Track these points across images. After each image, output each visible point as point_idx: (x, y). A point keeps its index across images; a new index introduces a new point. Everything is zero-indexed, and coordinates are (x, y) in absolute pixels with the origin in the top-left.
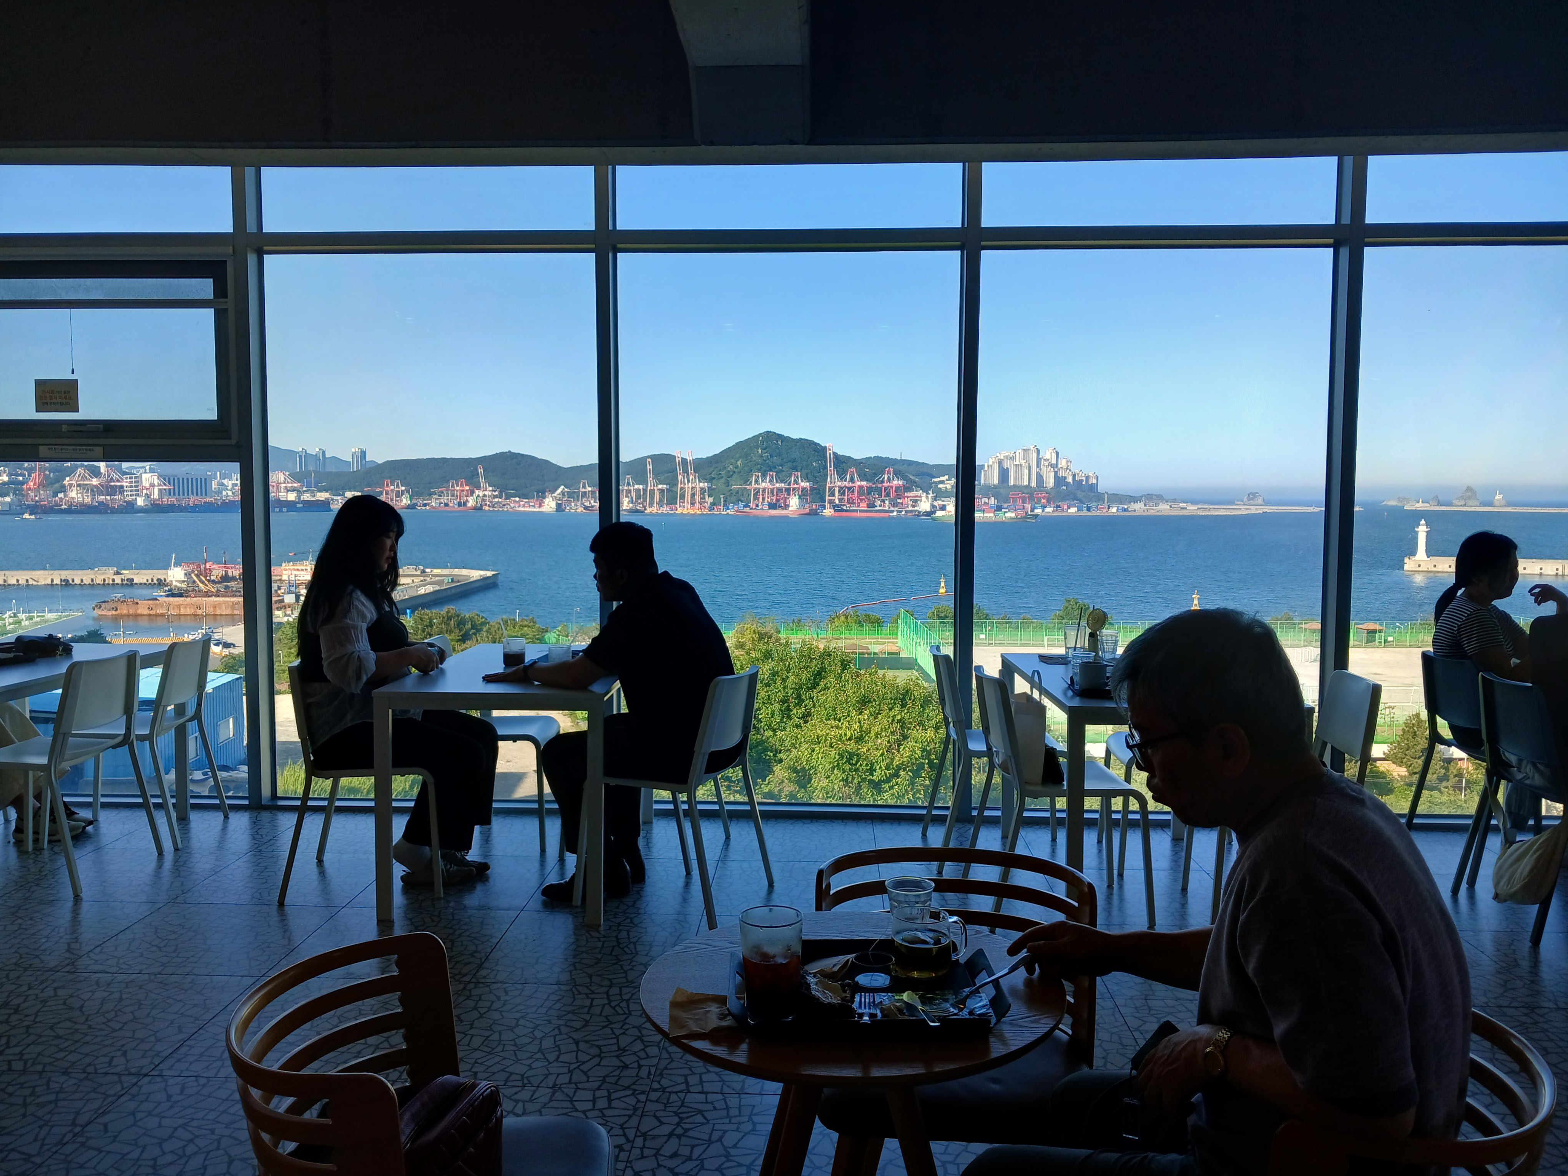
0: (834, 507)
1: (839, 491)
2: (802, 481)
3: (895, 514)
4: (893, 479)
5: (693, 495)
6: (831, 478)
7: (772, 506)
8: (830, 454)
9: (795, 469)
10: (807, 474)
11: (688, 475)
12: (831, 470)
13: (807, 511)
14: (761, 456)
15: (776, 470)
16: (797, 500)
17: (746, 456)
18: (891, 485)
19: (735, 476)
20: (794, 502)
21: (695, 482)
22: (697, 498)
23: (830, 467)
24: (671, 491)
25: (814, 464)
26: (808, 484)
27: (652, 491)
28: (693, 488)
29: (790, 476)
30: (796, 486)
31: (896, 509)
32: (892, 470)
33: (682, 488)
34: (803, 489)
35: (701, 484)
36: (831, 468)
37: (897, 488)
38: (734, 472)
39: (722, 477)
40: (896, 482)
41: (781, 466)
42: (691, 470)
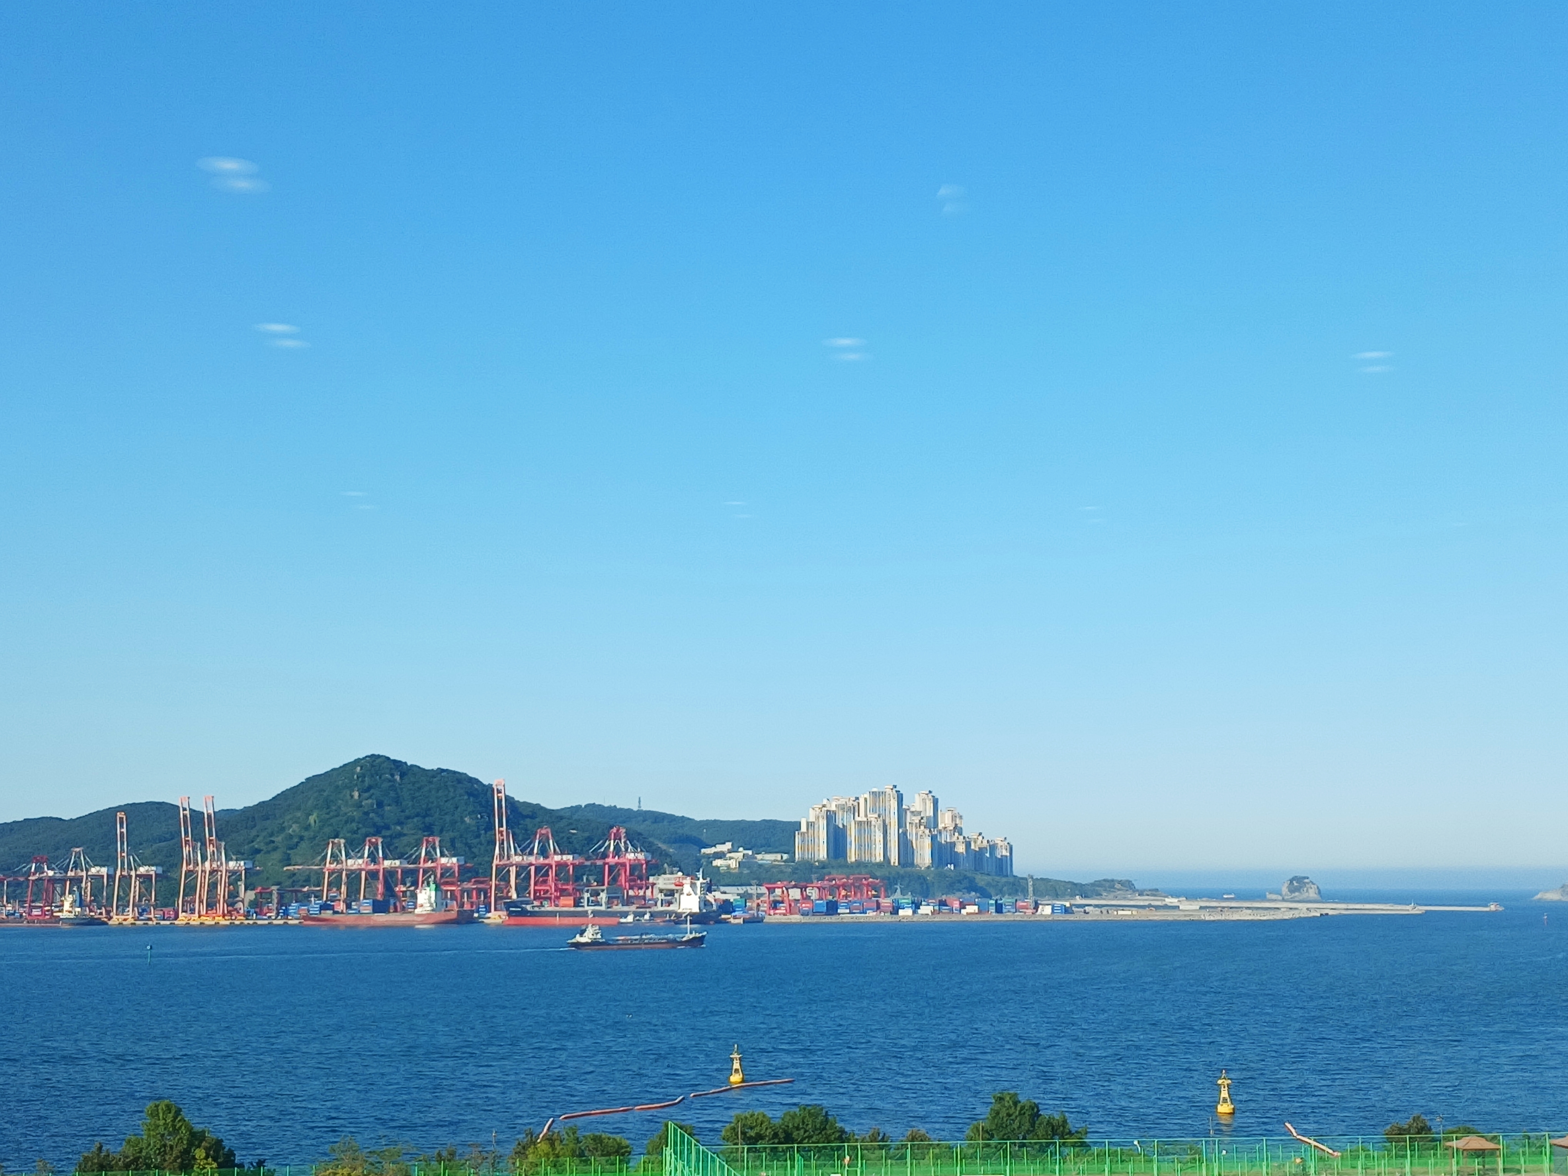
0: (508, 906)
1: (518, 875)
2: (442, 855)
3: (630, 919)
4: (626, 849)
5: (213, 886)
6: (502, 849)
7: (379, 907)
8: (500, 801)
9: (429, 830)
10: (453, 841)
11: (204, 844)
12: (501, 833)
13: (453, 915)
14: (359, 805)
15: (388, 833)
16: (433, 893)
17: (328, 804)
18: (622, 860)
19: (304, 845)
20: (426, 897)
21: (219, 859)
22: (221, 891)
23: (501, 825)
24: (167, 878)
25: (467, 819)
26: (454, 860)
27: (126, 881)
28: (213, 872)
29: (418, 845)
30: (429, 864)
31: (633, 908)
32: (623, 831)
33: (189, 873)
34: (446, 870)
35: (232, 864)
36: (501, 830)
37: (635, 867)
38: (302, 838)
39: (275, 849)
40: (631, 856)
41: (400, 823)
42: (211, 835)
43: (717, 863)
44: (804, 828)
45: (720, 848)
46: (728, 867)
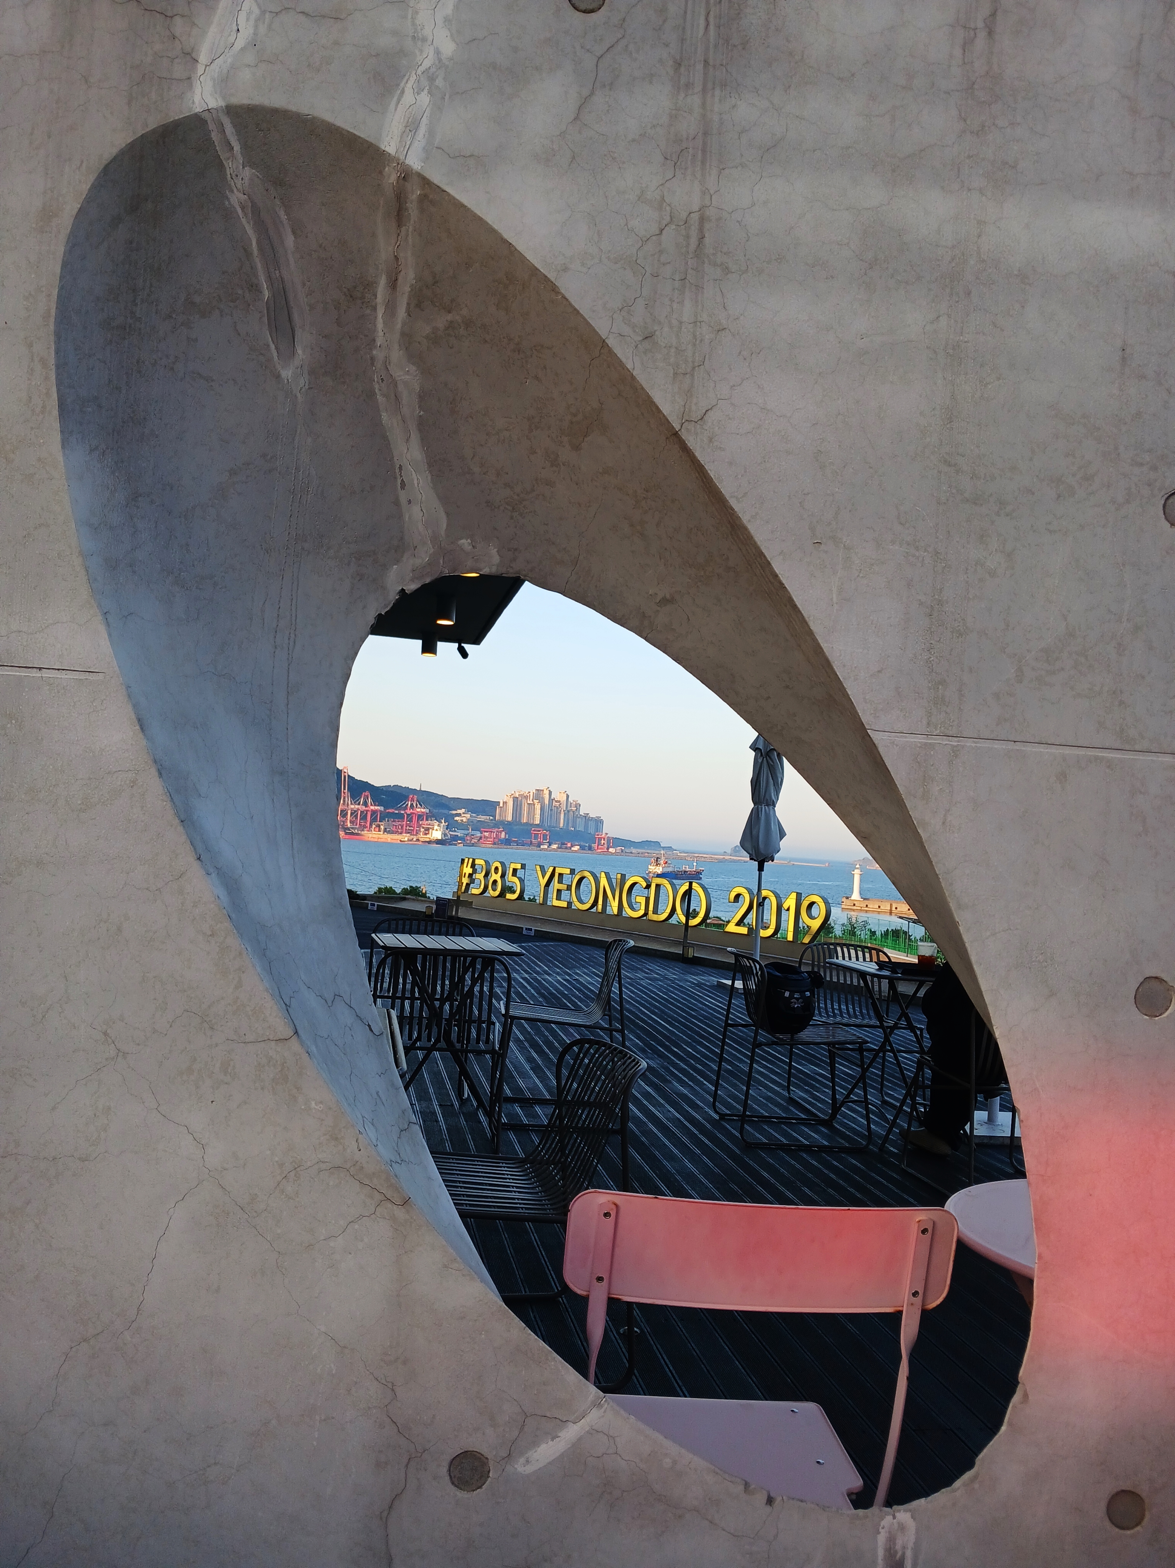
1: (351, 814)
6: (344, 801)
8: (345, 777)
12: (344, 793)
23: (344, 789)
43: (456, 818)
44: (501, 805)
45: (459, 811)
46: (462, 820)
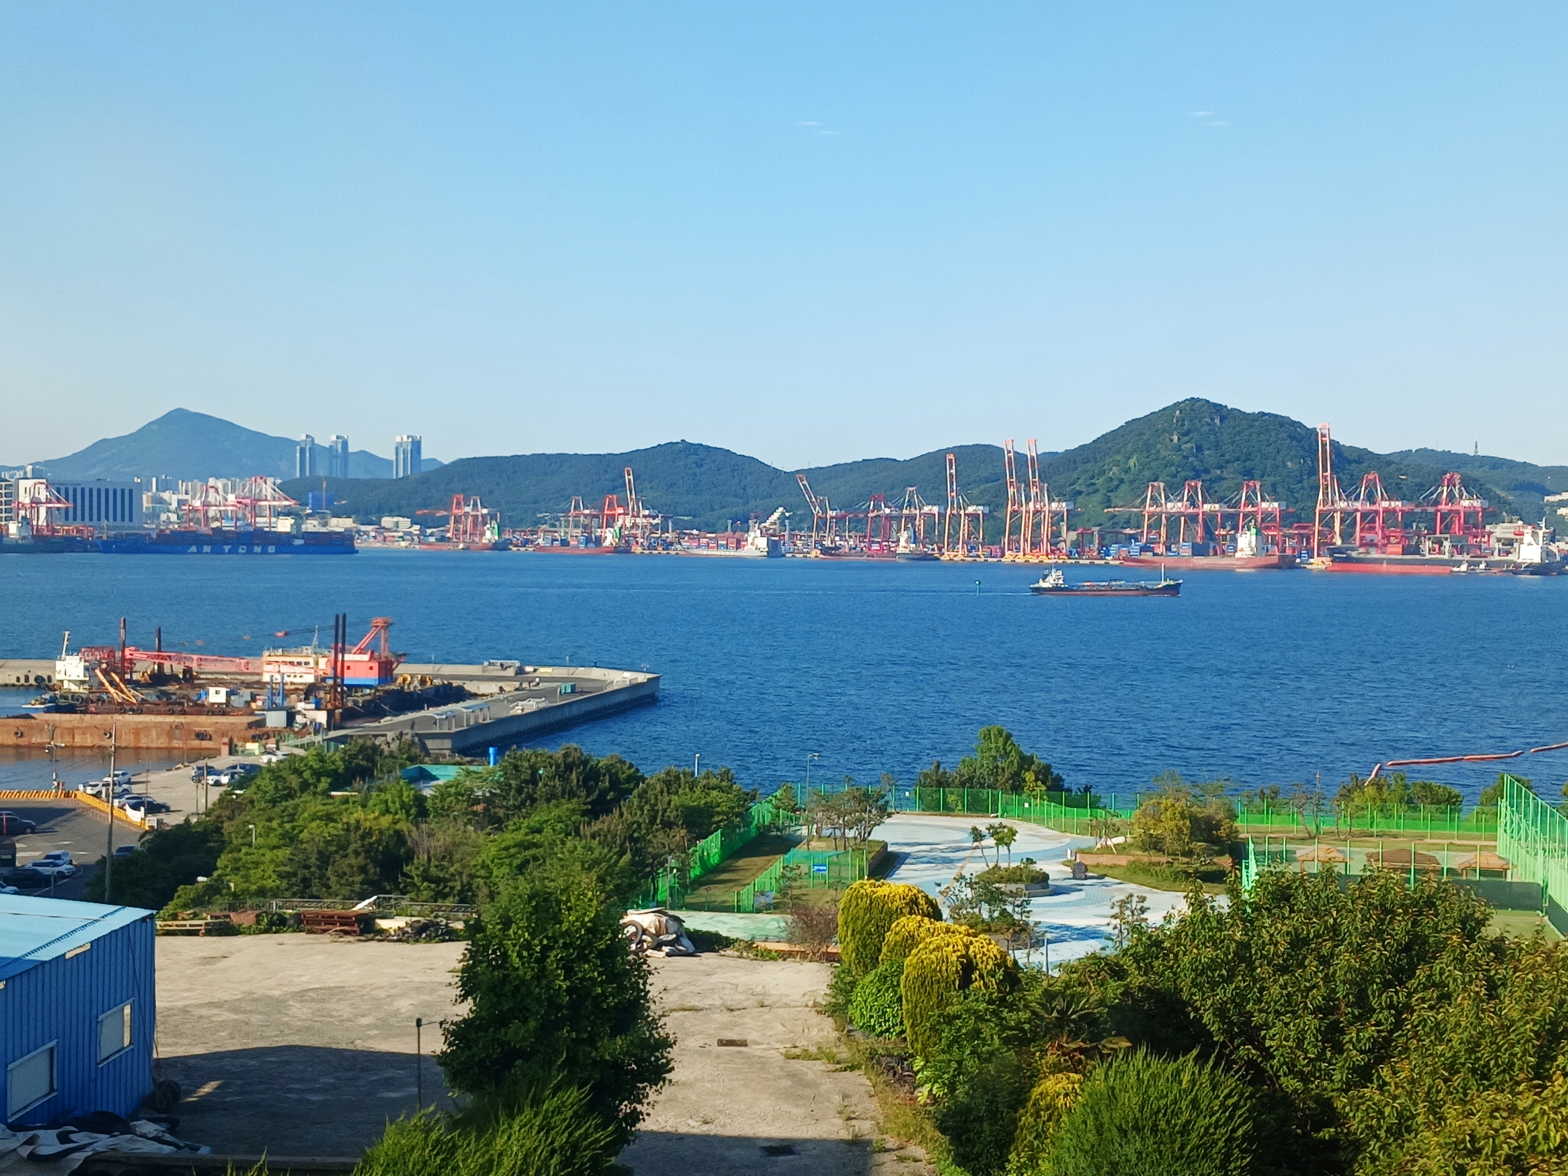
0: (1332, 552)
1: (1342, 521)
2: (1263, 500)
3: (1464, 568)
4: (1461, 497)
5: (1037, 526)
6: (1325, 494)
7: (1198, 550)
8: (1324, 445)
9: (1249, 474)
10: (1274, 486)
11: (1027, 485)
12: (1325, 478)
13: (1274, 560)
14: (1179, 449)
15: (1208, 477)
16: (1254, 537)
17: (1147, 447)
18: (1455, 508)
19: (1124, 487)
20: (1246, 541)
21: (1042, 500)
22: (1045, 531)
24: (994, 517)
25: (1289, 464)
26: (1276, 505)
27: (956, 518)
28: (1037, 512)
29: (1238, 488)
30: (1250, 509)
31: (1467, 557)
32: (1457, 477)
33: (1014, 513)
34: (1267, 515)
35: (1054, 505)
36: (1325, 475)
37: (1470, 514)
38: (1122, 481)
39: (1096, 491)
40: (1466, 503)
41: (1220, 467)
42: (1034, 477)
